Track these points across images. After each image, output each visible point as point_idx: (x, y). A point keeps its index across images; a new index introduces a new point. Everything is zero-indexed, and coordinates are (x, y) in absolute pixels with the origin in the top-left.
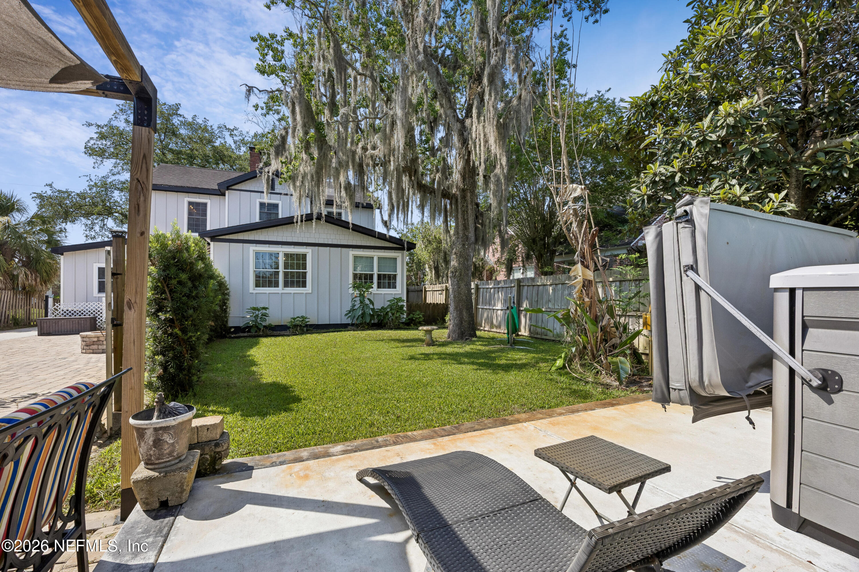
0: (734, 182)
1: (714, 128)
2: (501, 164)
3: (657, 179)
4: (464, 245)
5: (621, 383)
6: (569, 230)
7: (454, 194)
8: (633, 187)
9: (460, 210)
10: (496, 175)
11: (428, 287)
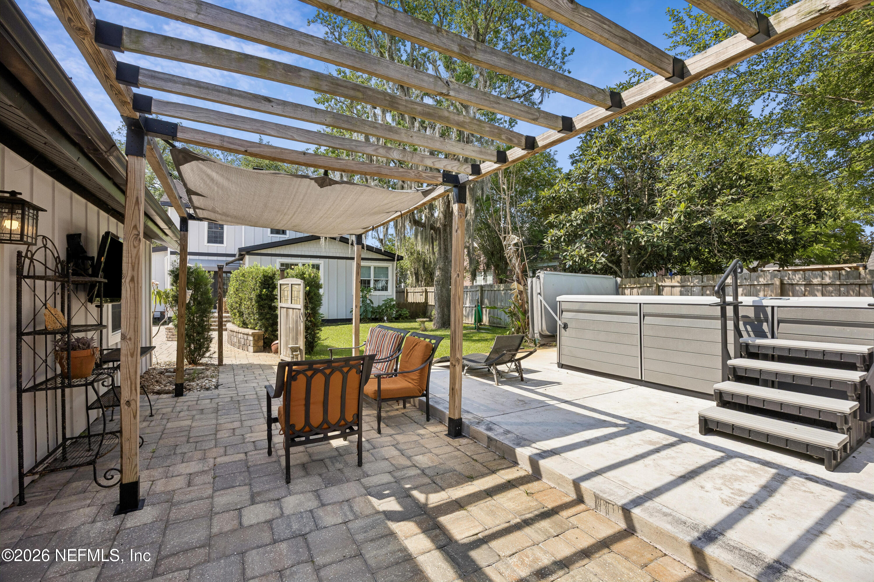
0: (584, 245)
1: (576, 219)
3: (553, 239)
4: (445, 262)
6: (510, 261)
7: (438, 228)
9: (442, 239)
11: (410, 289)
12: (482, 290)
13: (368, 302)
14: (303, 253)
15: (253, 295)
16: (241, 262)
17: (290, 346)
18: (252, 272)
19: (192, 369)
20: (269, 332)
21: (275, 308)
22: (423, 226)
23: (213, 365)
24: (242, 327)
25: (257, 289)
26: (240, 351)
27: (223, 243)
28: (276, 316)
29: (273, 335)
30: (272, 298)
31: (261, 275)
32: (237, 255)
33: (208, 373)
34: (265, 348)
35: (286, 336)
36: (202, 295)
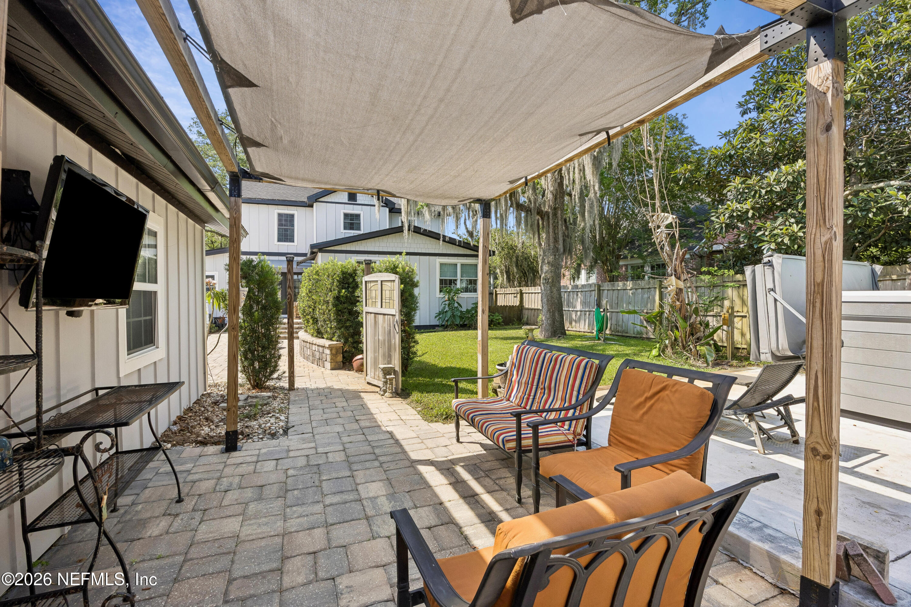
0: (793, 220)
1: (779, 182)
2: (594, 190)
3: (735, 214)
4: (555, 255)
5: (708, 365)
6: (662, 248)
7: (547, 212)
8: (713, 216)
9: (551, 226)
10: (589, 199)
11: (499, 290)
12: (599, 290)
13: (456, 305)
14: (381, 250)
15: (330, 298)
16: (313, 261)
17: (382, 366)
18: (327, 269)
19: (256, 397)
20: (349, 343)
21: (358, 314)
22: (528, 210)
23: (282, 388)
24: (317, 336)
25: (334, 290)
26: (315, 366)
27: (293, 241)
28: (361, 324)
29: (354, 347)
30: (354, 301)
31: (339, 272)
32: (308, 255)
33: (275, 404)
34: (344, 363)
35: (375, 352)
36: (266, 297)
